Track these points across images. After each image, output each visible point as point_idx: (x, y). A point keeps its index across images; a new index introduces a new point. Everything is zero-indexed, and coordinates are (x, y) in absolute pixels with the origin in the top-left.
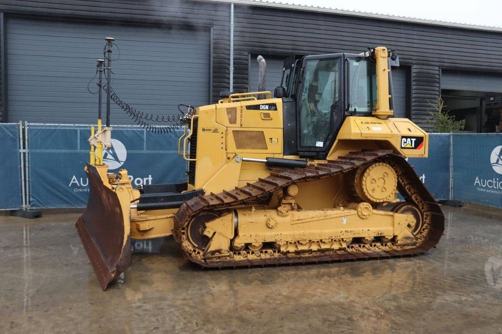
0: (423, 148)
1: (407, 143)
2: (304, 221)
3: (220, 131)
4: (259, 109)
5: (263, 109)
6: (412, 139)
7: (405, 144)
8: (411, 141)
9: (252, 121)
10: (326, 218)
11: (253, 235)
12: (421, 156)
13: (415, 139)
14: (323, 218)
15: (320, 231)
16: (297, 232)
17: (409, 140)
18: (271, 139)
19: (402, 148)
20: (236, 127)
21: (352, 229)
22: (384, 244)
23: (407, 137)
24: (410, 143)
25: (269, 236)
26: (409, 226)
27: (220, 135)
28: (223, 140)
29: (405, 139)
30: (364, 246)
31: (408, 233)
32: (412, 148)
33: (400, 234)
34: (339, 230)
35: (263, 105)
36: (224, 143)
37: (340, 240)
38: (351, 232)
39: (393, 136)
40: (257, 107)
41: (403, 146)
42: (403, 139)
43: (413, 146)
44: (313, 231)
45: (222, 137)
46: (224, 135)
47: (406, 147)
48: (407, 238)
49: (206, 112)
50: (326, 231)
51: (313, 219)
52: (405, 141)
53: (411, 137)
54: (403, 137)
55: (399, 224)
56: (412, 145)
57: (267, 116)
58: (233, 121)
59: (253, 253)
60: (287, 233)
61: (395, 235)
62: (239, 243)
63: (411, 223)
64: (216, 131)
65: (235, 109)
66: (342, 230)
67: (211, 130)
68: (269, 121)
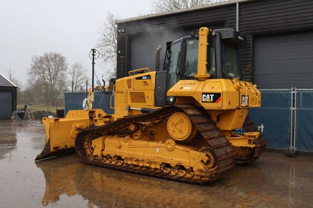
0: (221, 102)
1: (207, 98)
2: (134, 146)
3: (124, 92)
4: (142, 79)
5: (144, 79)
6: (211, 95)
7: (205, 99)
8: (210, 97)
9: (138, 86)
10: (146, 147)
11: (111, 150)
12: (219, 108)
13: (213, 95)
14: (145, 146)
15: (142, 154)
16: (131, 153)
17: (208, 95)
18: (148, 96)
19: (203, 102)
20: (131, 90)
21: (161, 157)
22: (188, 172)
23: (206, 94)
24: (209, 98)
25: (118, 152)
26: (202, 161)
27: (123, 95)
28: (125, 98)
29: (205, 95)
30: (174, 171)
31: (201, 166)
32: (211, 102)
33: (195, 166)
34: (154, 156)
35: (144, 76)
36: (126, 99)
37: (154, 163)
38: (160, 158)
39: (195, 93)
40: (140, 78)
41: (203, 100)
42: (203, 95)
43: (212, 100)
44: (139, 154)
45: (125, 96)
46: (126, 95)
47: (206, 101)
48: (201, 171)
49: (118, 82)
50: (146, 155)
51: (140, 146)
52: (205, 97)
53: (210, 94)
54: (203, 94)
55: (194, 159)
56: (210, 100)
57: (145, 82)
58: (130, 87)
59: (114, 161)
60: (126, 152)
61: (191, 166)
62: (105, 153)
63: (203, 160)
64: (122, 93)
65: (130, 80)
66: (155, 156)
67: (120, 92)
68: (146, 86)
